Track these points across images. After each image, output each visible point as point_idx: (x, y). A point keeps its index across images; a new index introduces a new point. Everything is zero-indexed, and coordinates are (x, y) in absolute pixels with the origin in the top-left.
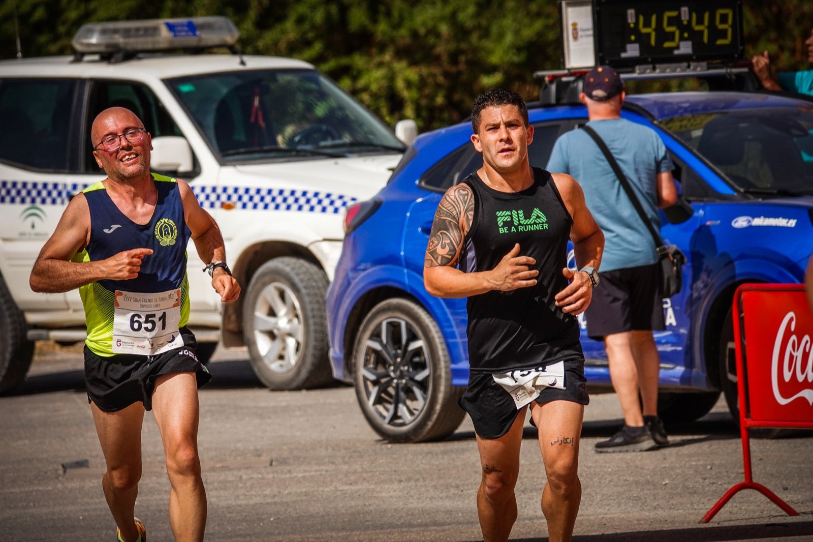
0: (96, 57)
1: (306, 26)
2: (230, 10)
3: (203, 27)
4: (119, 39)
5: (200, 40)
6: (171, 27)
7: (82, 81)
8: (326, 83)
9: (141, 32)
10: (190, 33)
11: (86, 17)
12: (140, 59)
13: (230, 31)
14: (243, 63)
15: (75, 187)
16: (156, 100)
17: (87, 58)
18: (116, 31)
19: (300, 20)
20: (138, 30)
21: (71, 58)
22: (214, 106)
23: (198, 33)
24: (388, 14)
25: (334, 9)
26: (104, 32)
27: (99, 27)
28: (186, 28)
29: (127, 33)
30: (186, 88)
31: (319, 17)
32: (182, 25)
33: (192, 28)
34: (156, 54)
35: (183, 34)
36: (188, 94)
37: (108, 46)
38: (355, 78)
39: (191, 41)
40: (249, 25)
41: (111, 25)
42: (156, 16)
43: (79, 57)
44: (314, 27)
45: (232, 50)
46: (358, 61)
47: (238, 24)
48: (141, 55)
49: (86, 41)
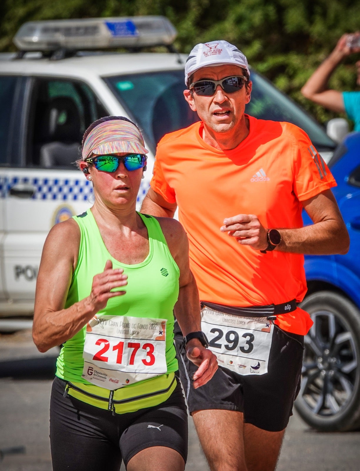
0: (38, 55)
1: (245, 26)
2: (170, 11)
3: (142, 26)
4: (60, 38)
5: (139, 39)
6: (111, 27)
7: (23, 78)
8: (261, 83)
9: (81, 31)
10: (130, 32)
11: (30, 16)
12: (79, 56)
13: (167, 30)
14: (180, 62)
15: (15, 180)
16: (95, 97)
17: (29, 55)
18: (57, 30)
19: (239, 21)
20: (78, 29)
21: (13, 55)
22: (151, 104)
23: (137, 31)
24: (324, 15)
25: (271, 10)
26: (45, 30)
27: (40, 25)
28: (125, 27)
29: (68, 31)
30: (125, 86)
31: (257, 18)
32: (121, 24)
33: (131, 27)
34: (94, 53)
35: (123, 32)
36: (127, 92)
37: (49, 44)
38: (291, 77)
39: (130, 39)
40: (188, 24)
41: (52, 24)
42: (99, 15)
43: (21, 55)
44: (252, 28)
45: (170, 49)
46: (295, 60)
47: (176, 23)
48: (81, 53)
49: (27, 39)
